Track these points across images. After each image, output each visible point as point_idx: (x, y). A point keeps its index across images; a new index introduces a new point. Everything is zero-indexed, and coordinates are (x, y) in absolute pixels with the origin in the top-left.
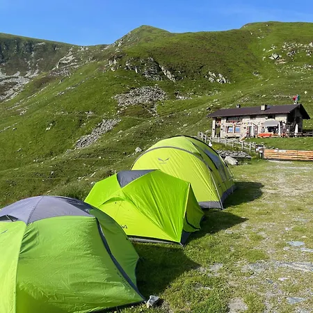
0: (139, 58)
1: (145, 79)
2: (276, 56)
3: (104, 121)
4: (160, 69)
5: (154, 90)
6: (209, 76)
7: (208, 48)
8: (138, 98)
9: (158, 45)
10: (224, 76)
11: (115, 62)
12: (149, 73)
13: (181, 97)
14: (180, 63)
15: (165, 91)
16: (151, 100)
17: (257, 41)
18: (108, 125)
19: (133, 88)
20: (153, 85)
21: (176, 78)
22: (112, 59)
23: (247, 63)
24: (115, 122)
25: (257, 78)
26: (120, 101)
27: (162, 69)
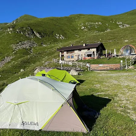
0: (23, 28)
1: (26, 37)
2: (83, 28)
3: (6, 58)
4: (33, 33)
5: (31, 42)
6: (56, 36)
7: (55, 23)
8: (23, 46)
9: (32, 22)
10: (63, 36)
11: (11, 29)
12: (28, 34)
13: (44, 45)
14: (43, 30)
15: (37, 43)
16: (30, 47)
17: (75, 21)
18: (8, 59)
19: (21, 41)
20: (31, 40)
21: (41, 36)
22: (10, 28)
23: (72, 30)
24: (11, 58)
25: (77, 37)
26: (14, 47)
27: (35, 32)
